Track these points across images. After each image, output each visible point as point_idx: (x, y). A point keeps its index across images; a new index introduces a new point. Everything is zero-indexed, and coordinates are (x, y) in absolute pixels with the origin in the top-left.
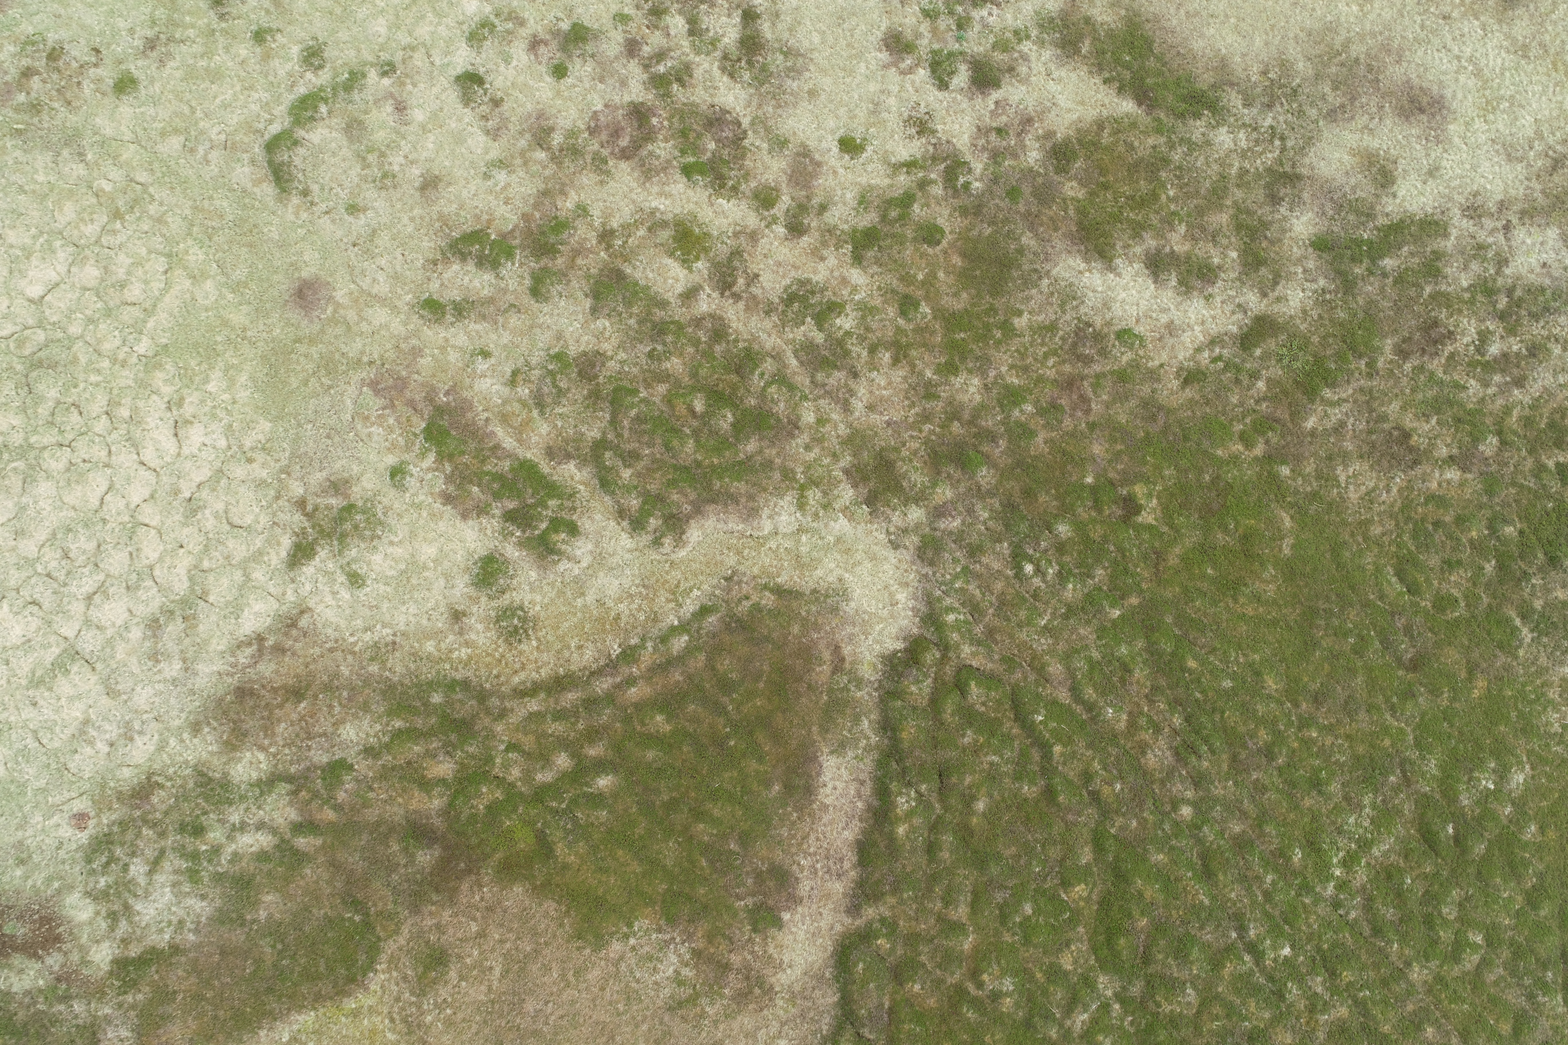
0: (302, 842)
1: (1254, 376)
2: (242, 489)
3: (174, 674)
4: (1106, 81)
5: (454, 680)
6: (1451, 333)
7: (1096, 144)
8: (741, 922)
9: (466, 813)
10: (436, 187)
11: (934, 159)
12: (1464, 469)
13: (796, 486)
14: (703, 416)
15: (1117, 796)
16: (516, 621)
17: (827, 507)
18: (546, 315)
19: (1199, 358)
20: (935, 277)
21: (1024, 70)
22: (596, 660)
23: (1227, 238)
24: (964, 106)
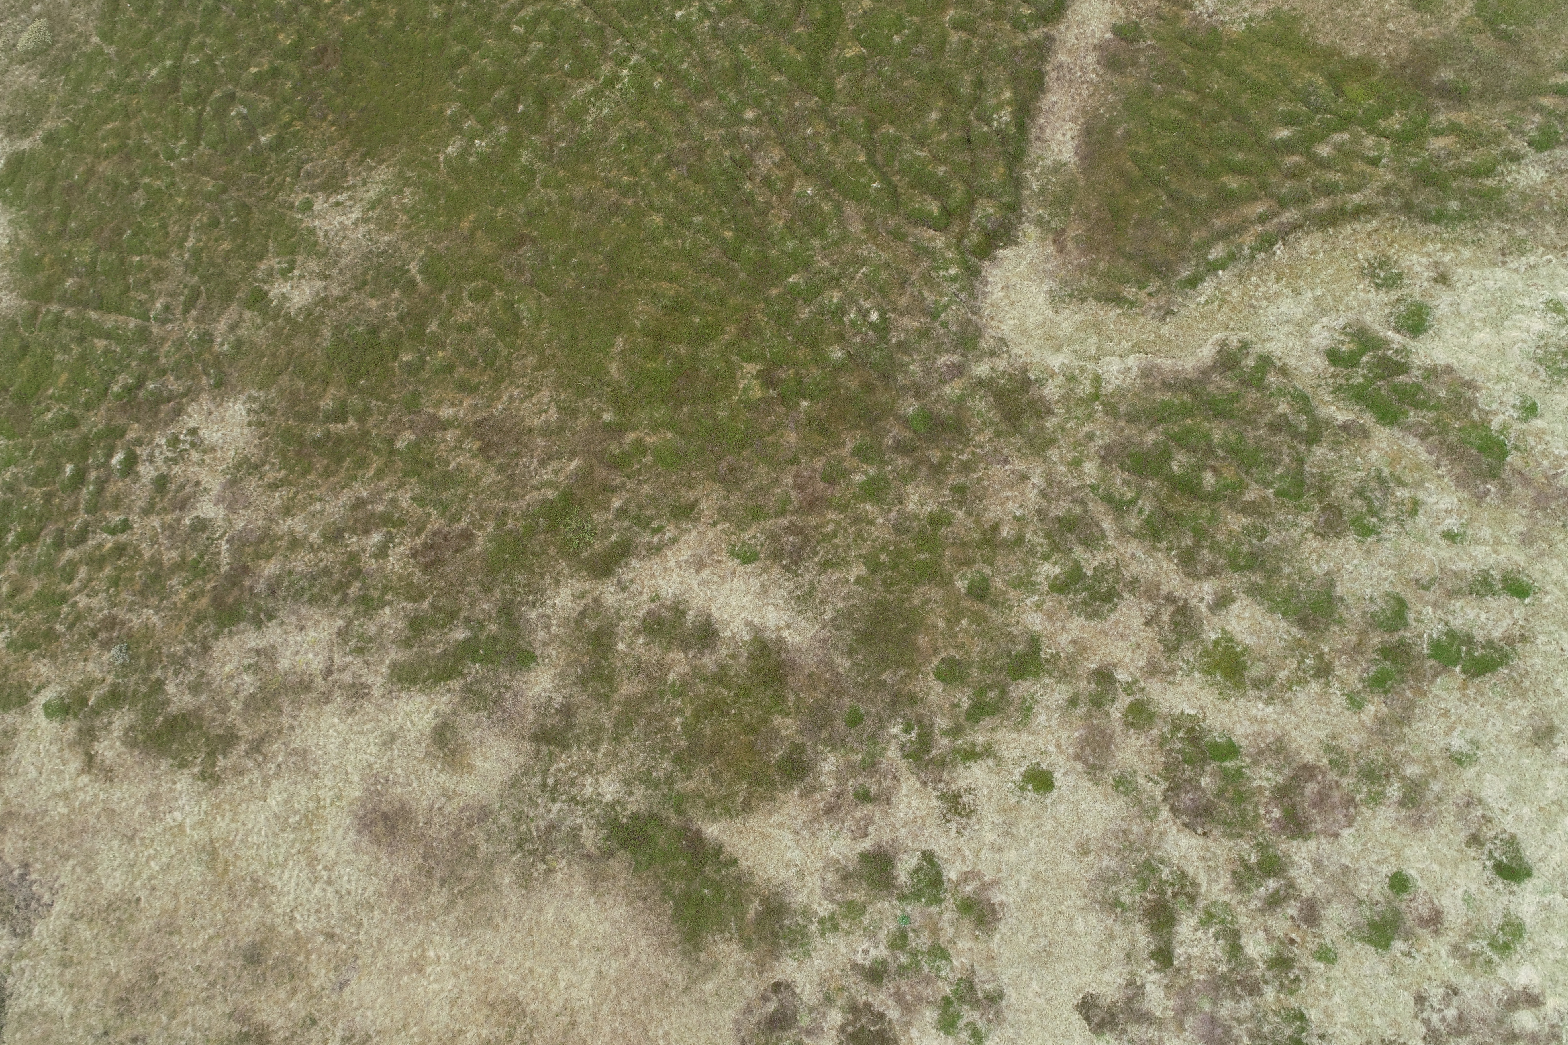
1: (622, 513)
5: (1438, 223)
6: (414, 556)
8: (1149, 30)
10: (1536, 732)
11: (941, 763)
12: (434, 417)
13: (1102, 398)
14: (1202, 468)
16: (1382, 274)
17: (1071, 378)
18: (1386, 579)
19: (676, 532)
20: (949, 621)
21: (829, 877)
22: (1297, 240)
23: (625, 666)
24: (903, 831)
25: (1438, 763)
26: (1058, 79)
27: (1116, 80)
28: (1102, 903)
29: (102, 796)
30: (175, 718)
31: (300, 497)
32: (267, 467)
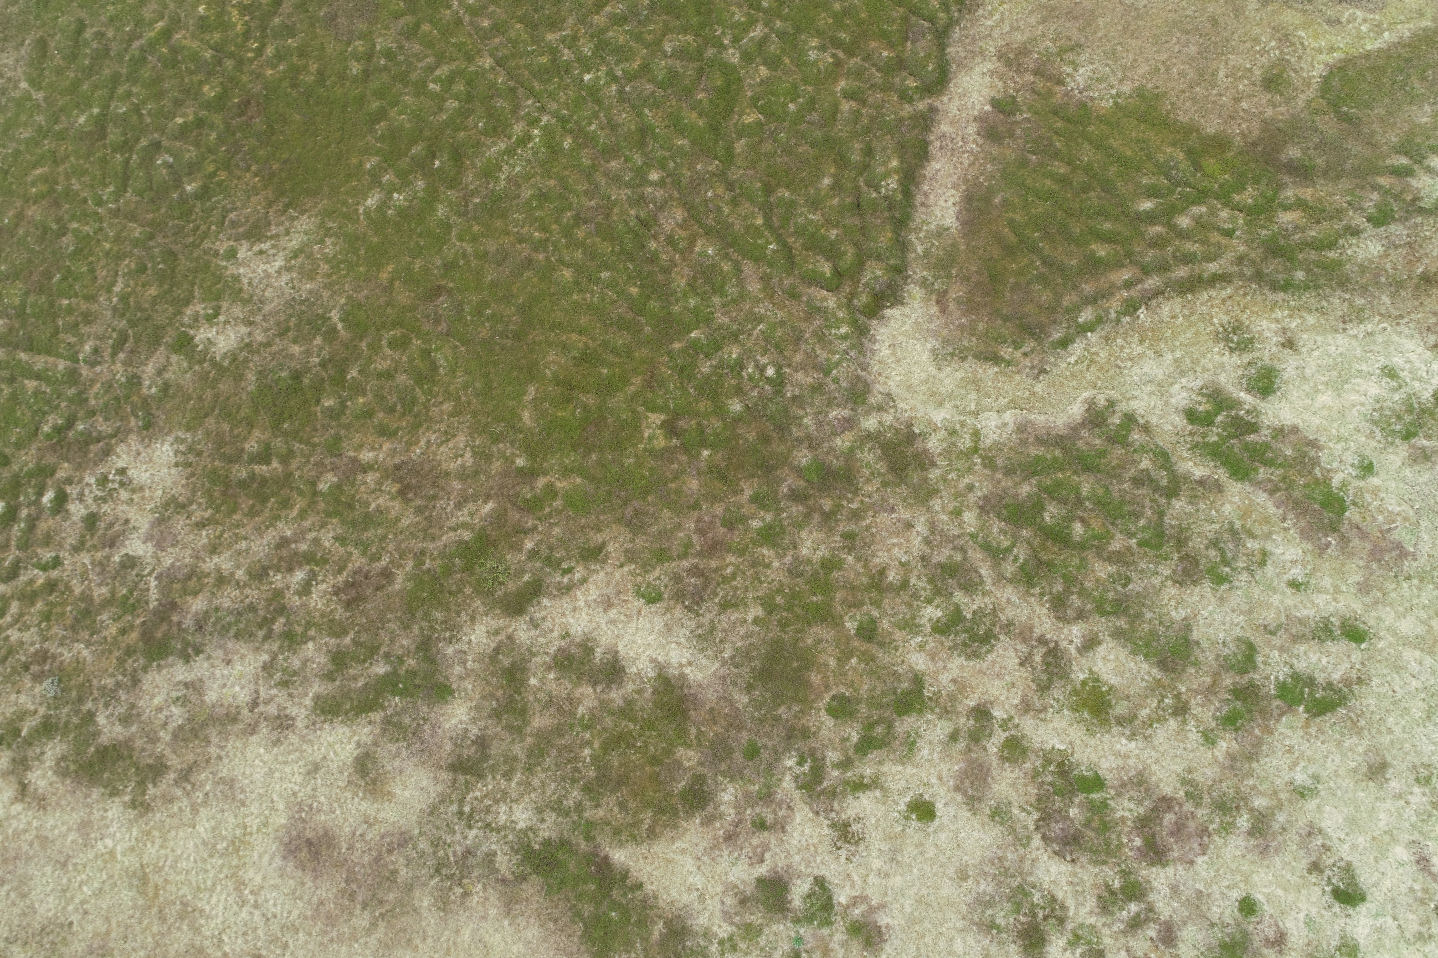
0: (1404, 161)
1: (534, 554)
5: (1285, 291)
6: (336, 594)
7: (659, 810)
8: (1025, 104)
9: (1263, 186)
11: (832, 794)
12: (355, 460)
13: (981, 452)
14: (1072, 519)
15: (711, 187)
16: (1235, 339)
17: (953, 433)
18: (1237, 625)
19: (585, 573)
20: (839, 660)
21: (729, 901)
22: (1159, 305)
23: (537, 700)
24: (797, 858)
25: (1283, 796)
26: (941, 148)
27: (995, 151)
28: (980, 925)
29: (35, 824)
30: (106, 748)
31: (226, 536)
32: (194, 507)
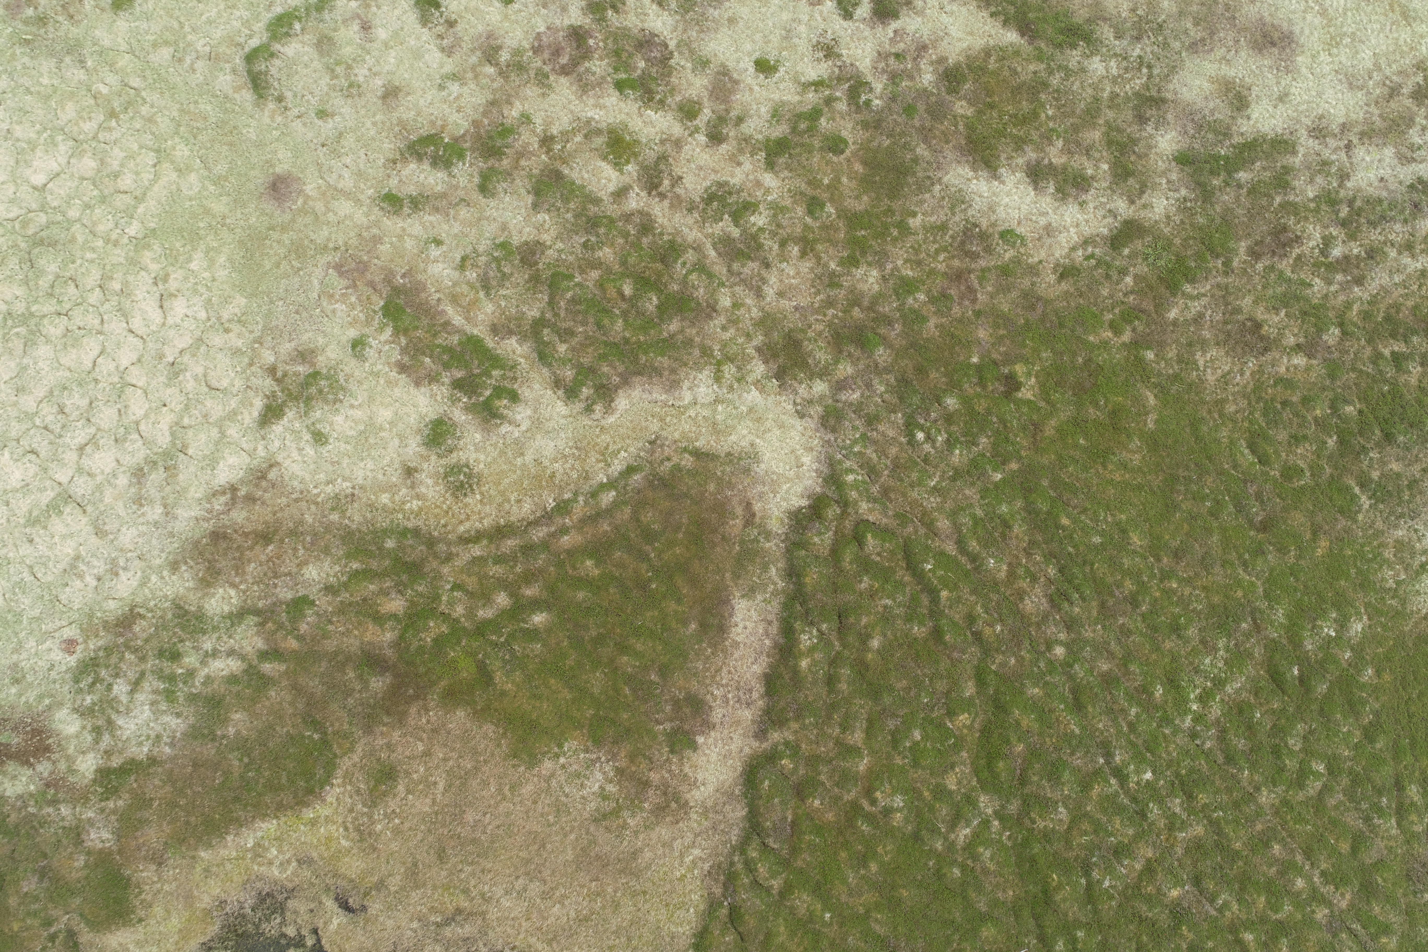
0: (267, 667)
1: (1123, 272)
2: (220, 356)
3: (156, 517)
4: (992, 15)
5: (406, 528)
6: (1298, 237)
7: (983, 69)
8: (660, 744)
9: (415, 644)
10: (396, 96)
11: (839, 79)
12: (1310, 356)
13: (714, 361)
14: (631, 299)
15: (998, 636)
16: (462, 477)
17: (741, 380)
18: (492, 208)
19: (1073, 256)
20: (839, 181)
22: (533, 512)
23: (1099, 153)
24: (867, 33)
25: (470, 75)
27: (694, 686)
31: (1416, 287)
